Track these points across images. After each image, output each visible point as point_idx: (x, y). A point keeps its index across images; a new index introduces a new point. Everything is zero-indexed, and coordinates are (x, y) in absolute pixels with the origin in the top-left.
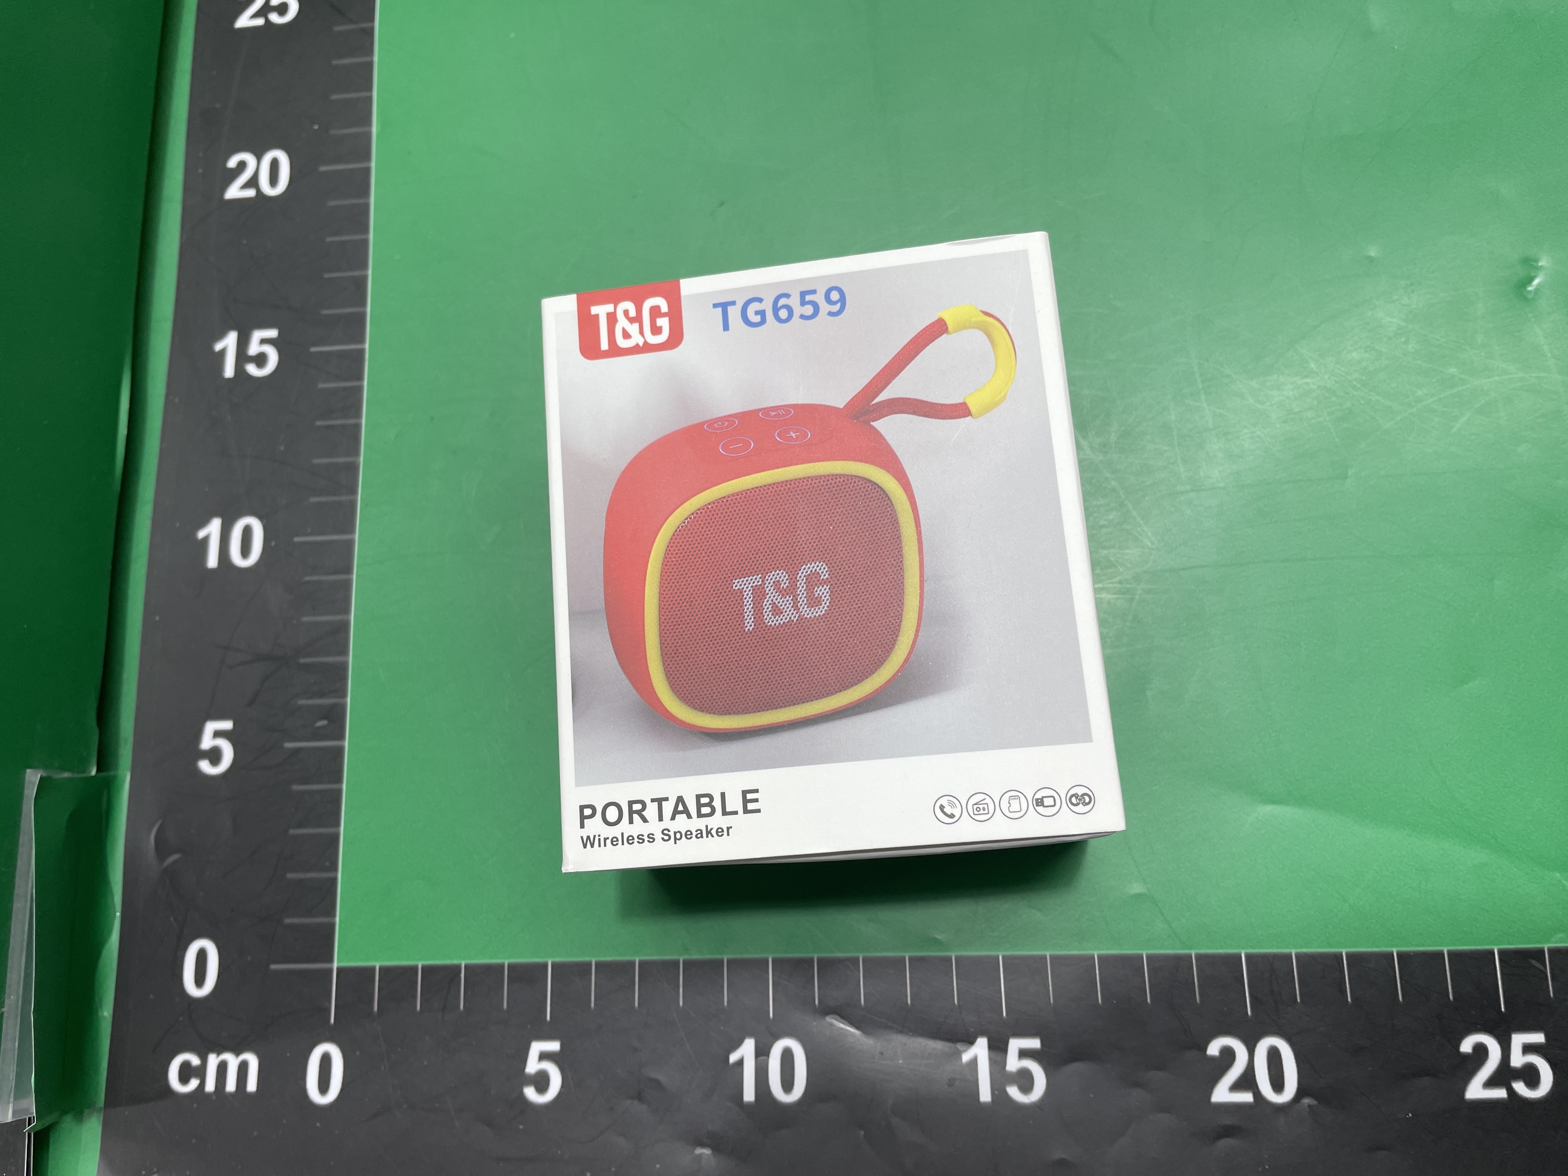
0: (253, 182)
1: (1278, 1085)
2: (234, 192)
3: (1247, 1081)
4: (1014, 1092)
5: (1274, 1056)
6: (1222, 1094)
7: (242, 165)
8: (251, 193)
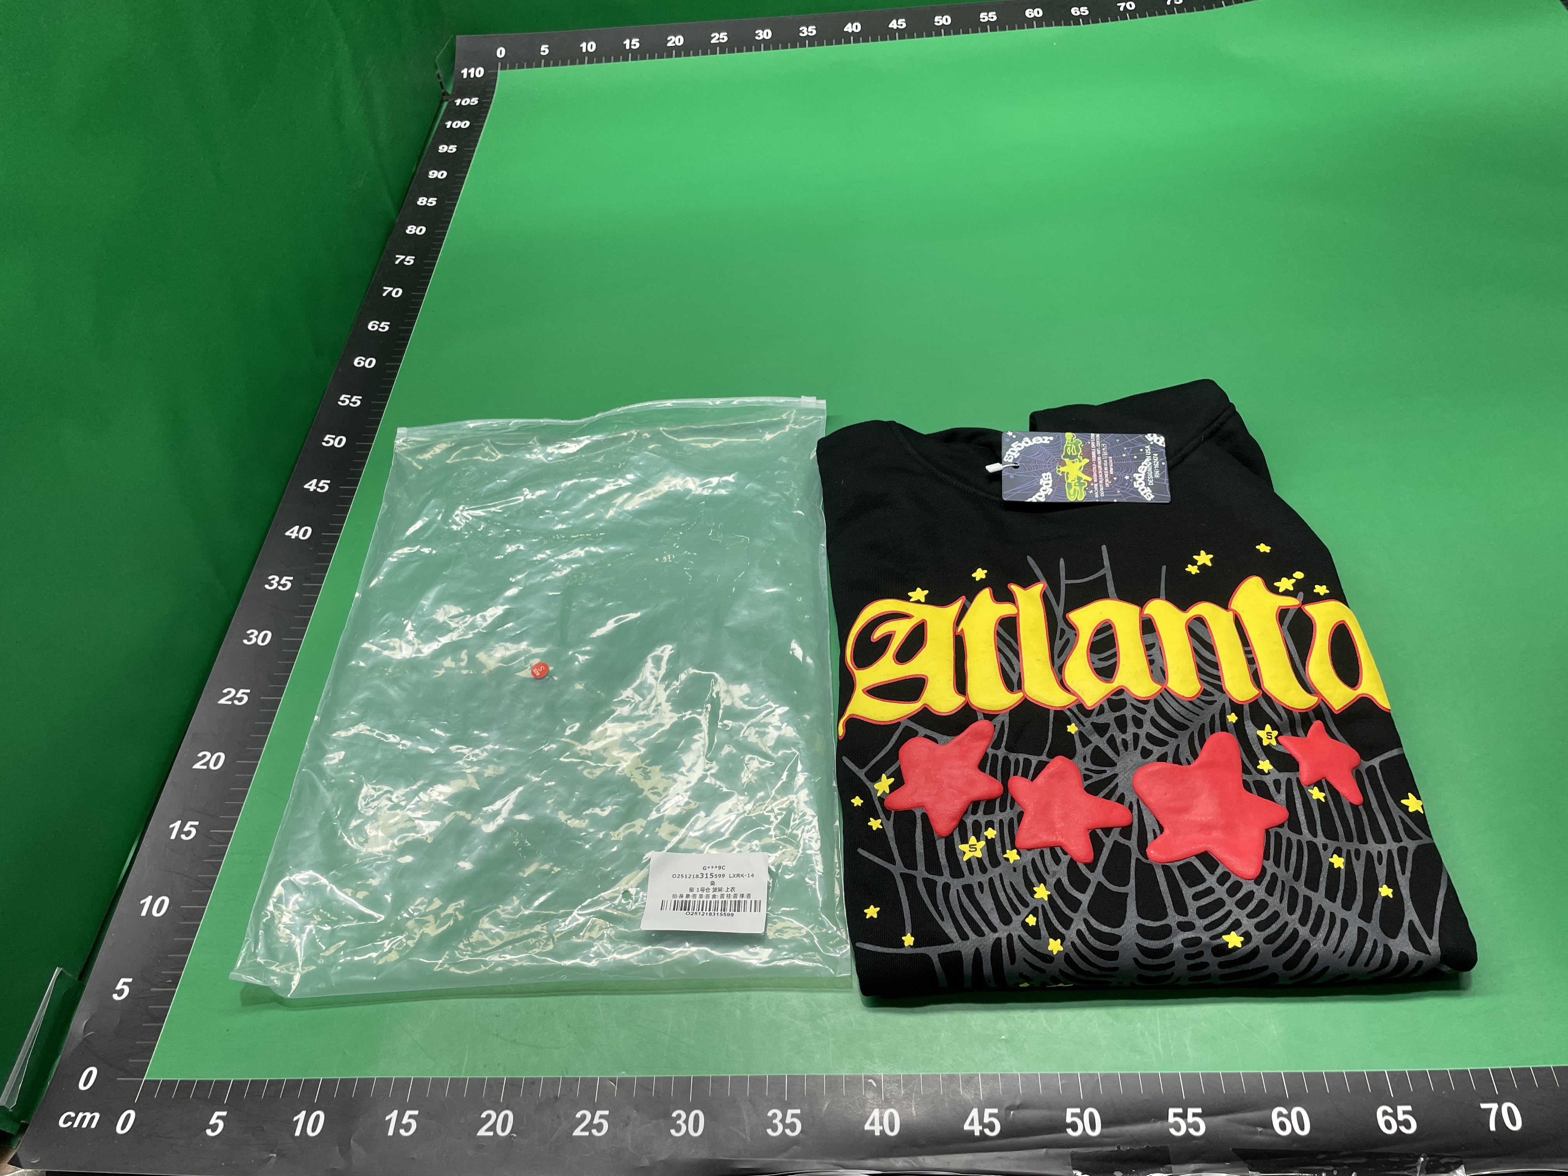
0: (207, 763)
1: (504, 1129)
2: (197, 766)
3: (493, 1128)
4: (402, 1132)
5: (506, 1118)
6: (482, 1132)
7: (205, 756)
8: (205, 767)
